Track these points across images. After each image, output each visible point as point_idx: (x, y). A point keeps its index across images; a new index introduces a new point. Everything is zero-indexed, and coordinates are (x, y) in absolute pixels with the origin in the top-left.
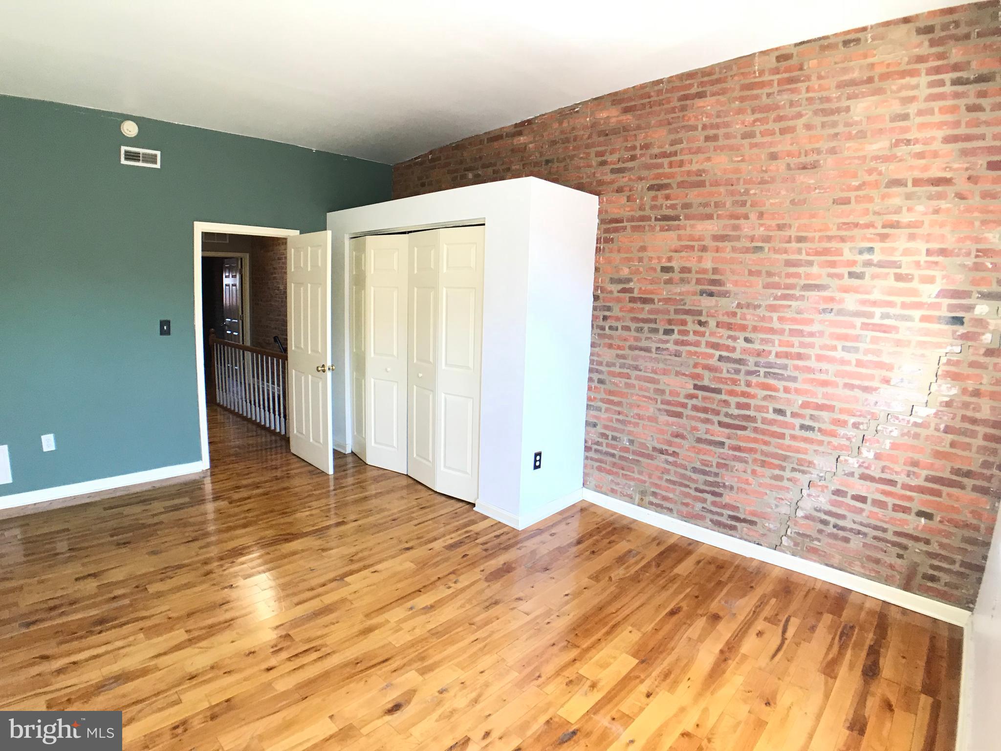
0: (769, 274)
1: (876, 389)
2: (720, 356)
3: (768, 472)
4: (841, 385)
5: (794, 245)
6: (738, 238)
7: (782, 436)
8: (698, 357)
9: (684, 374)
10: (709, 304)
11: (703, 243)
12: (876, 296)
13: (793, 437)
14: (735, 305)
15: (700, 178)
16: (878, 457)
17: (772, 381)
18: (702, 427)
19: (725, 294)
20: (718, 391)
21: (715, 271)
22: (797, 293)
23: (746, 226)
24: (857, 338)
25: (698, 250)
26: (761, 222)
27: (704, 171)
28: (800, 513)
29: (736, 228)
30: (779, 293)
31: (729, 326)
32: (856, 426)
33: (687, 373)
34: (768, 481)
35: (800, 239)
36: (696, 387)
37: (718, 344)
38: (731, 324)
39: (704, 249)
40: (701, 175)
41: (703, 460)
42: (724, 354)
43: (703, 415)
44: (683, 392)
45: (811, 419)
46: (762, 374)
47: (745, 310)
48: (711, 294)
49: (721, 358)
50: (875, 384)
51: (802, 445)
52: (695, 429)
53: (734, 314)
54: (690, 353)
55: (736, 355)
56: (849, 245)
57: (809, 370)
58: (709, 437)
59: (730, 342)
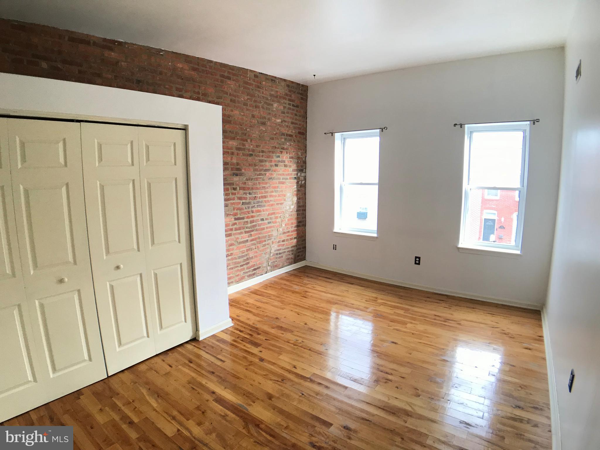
0: (255, 165)
1: (283, 203)
2: (243, 202)
3: (261, 245)
4: (276, 204)
5: (261, 154)
6: (244, 149)
7: (263, 229)
8: (235, 205)
9: (231, 215)
10: (236, 180)
11: (232, 151)
12: (281, 172)
13: (267, 228)
14: (245, 179)
15: (229, 119)
16: (286, 225)
17: (259, 209)
18: (240, 236)
19: (241, 175)
20: (243, 218)
21: (238, 164)
22: (263, 173)
23: (247, 144)
24: (278, 187)
25: (231, 154)
26: (251, 143)
27: (231, 116)
28: (272, 255)
29: (244, 145)
30: (258, 173)
31: (244, 189)
32: (280, 217)
33: (232, 214)
34: (262, 248)
35: (263, 152)
36: (236, 219)
37: (241, 197)
38: (244, 188)
39: (233, 154)
40: (229, 118)
41: (242, 251)
42: (244, 201)
43: (239, 231)
44: (231, 223)
45: (270, 219)
46: (256, 206)
47: (248, 181)
48: (237, 175)
49: (243, 203)
50: (282, 202)
51: (269, 229)
52: (238, 238)
53: (245, 183)
54: (232, 204)
55: (247, 201)
56: (274, 154)
57: (268, 201)
58: (243, 240)
59: (245, 196)
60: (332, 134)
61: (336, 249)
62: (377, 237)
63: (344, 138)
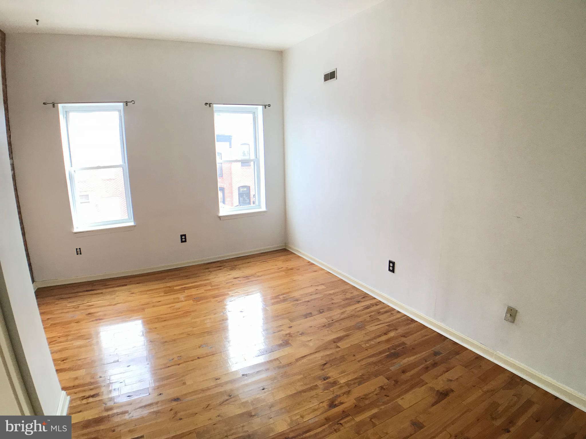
60: (54, 105)
61: (81, 254)
62: (134, 226)
63: (66, 111)
